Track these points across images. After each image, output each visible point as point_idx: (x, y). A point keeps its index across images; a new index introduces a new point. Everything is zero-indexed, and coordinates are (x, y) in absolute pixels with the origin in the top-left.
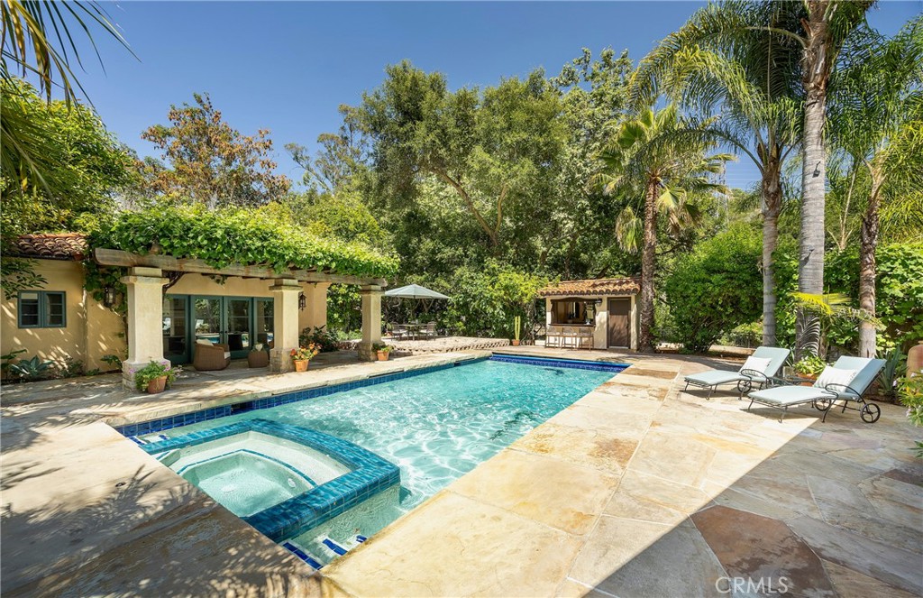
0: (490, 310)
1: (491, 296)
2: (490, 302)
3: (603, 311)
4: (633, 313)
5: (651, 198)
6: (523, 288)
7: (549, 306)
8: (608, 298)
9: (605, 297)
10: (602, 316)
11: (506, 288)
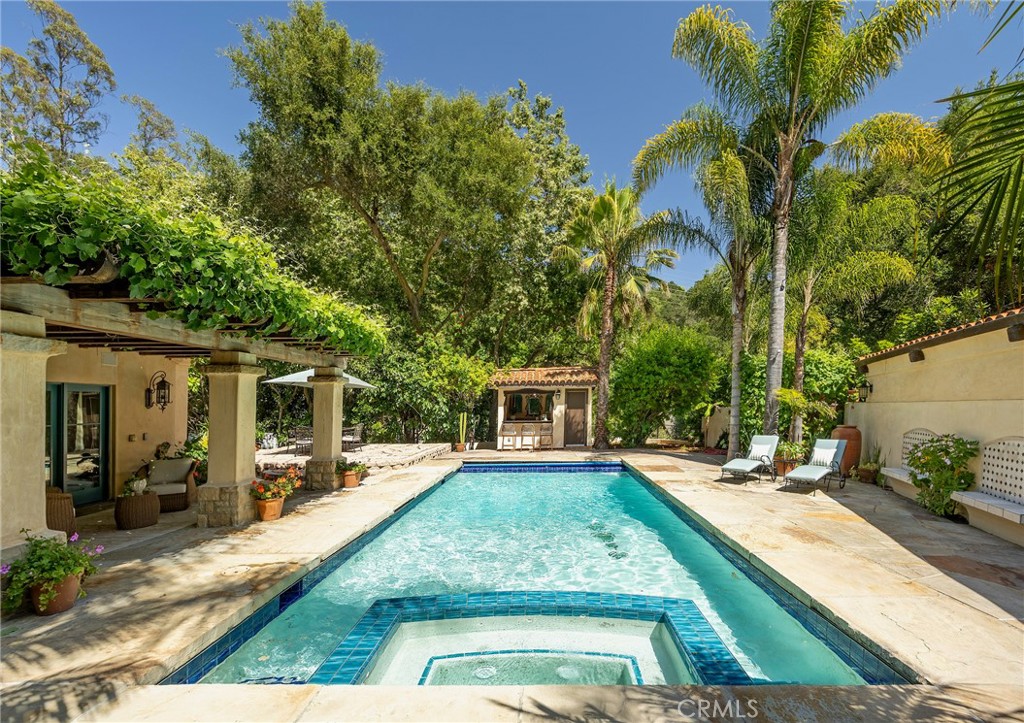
0: (427, 404)
1: (432, 385)
2: (428, 394)
3: (561, 404)
4: (590, 407)
5: (610, 283)
6: (473, 376)
7: (502, 399)
8: (567, 390)
9: (563, 389)
10: (559, 410)
11: (451, 374)
